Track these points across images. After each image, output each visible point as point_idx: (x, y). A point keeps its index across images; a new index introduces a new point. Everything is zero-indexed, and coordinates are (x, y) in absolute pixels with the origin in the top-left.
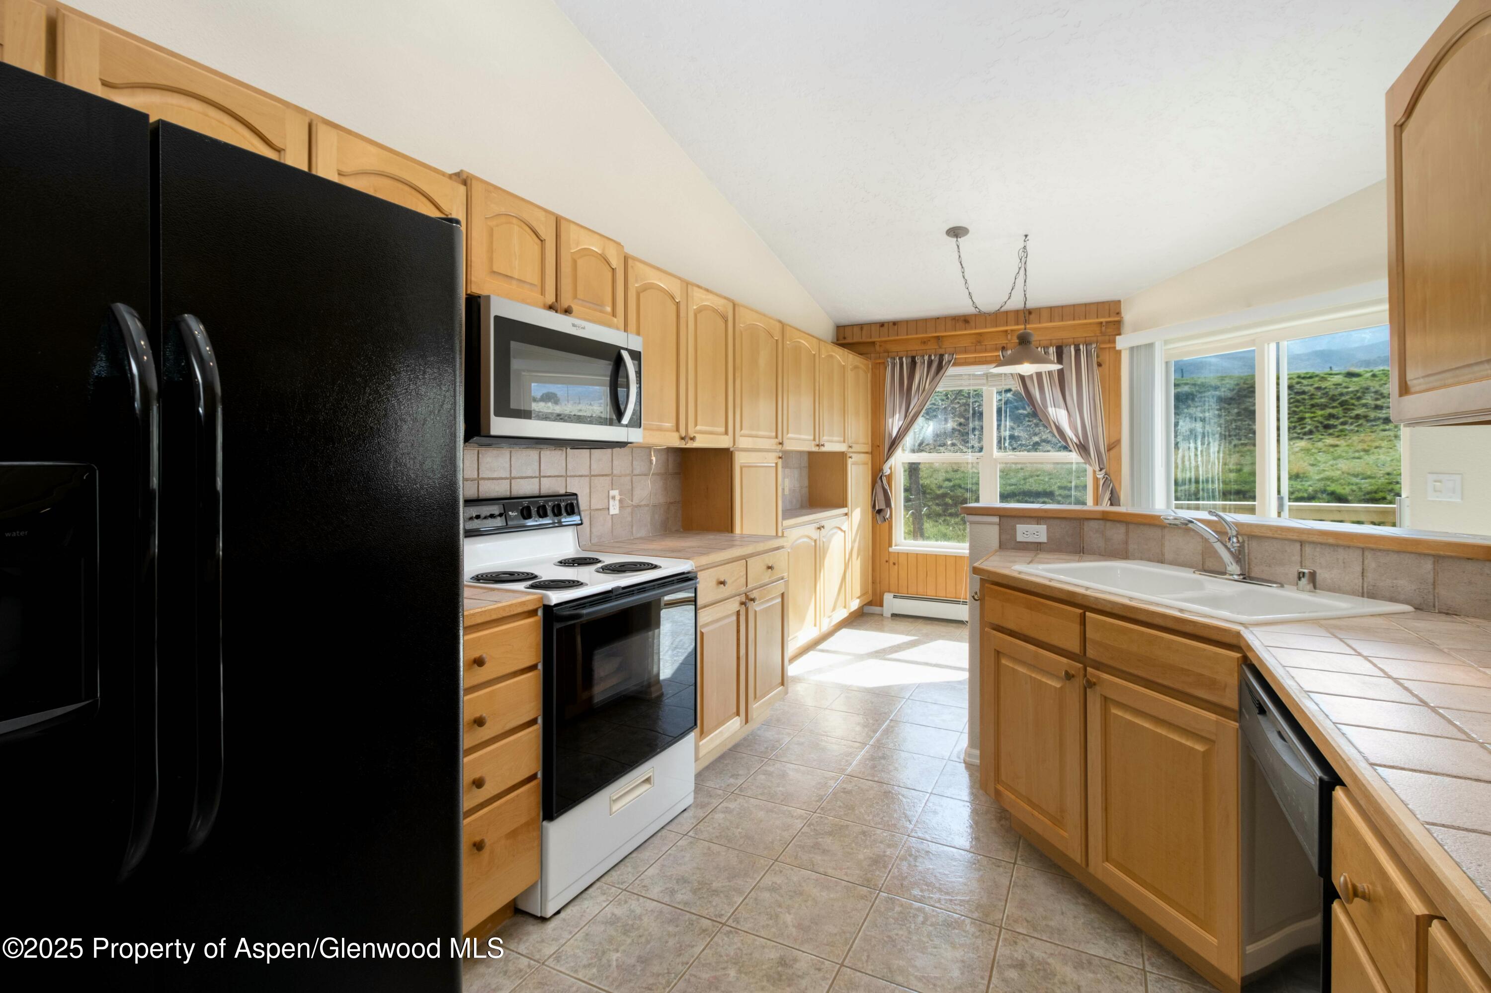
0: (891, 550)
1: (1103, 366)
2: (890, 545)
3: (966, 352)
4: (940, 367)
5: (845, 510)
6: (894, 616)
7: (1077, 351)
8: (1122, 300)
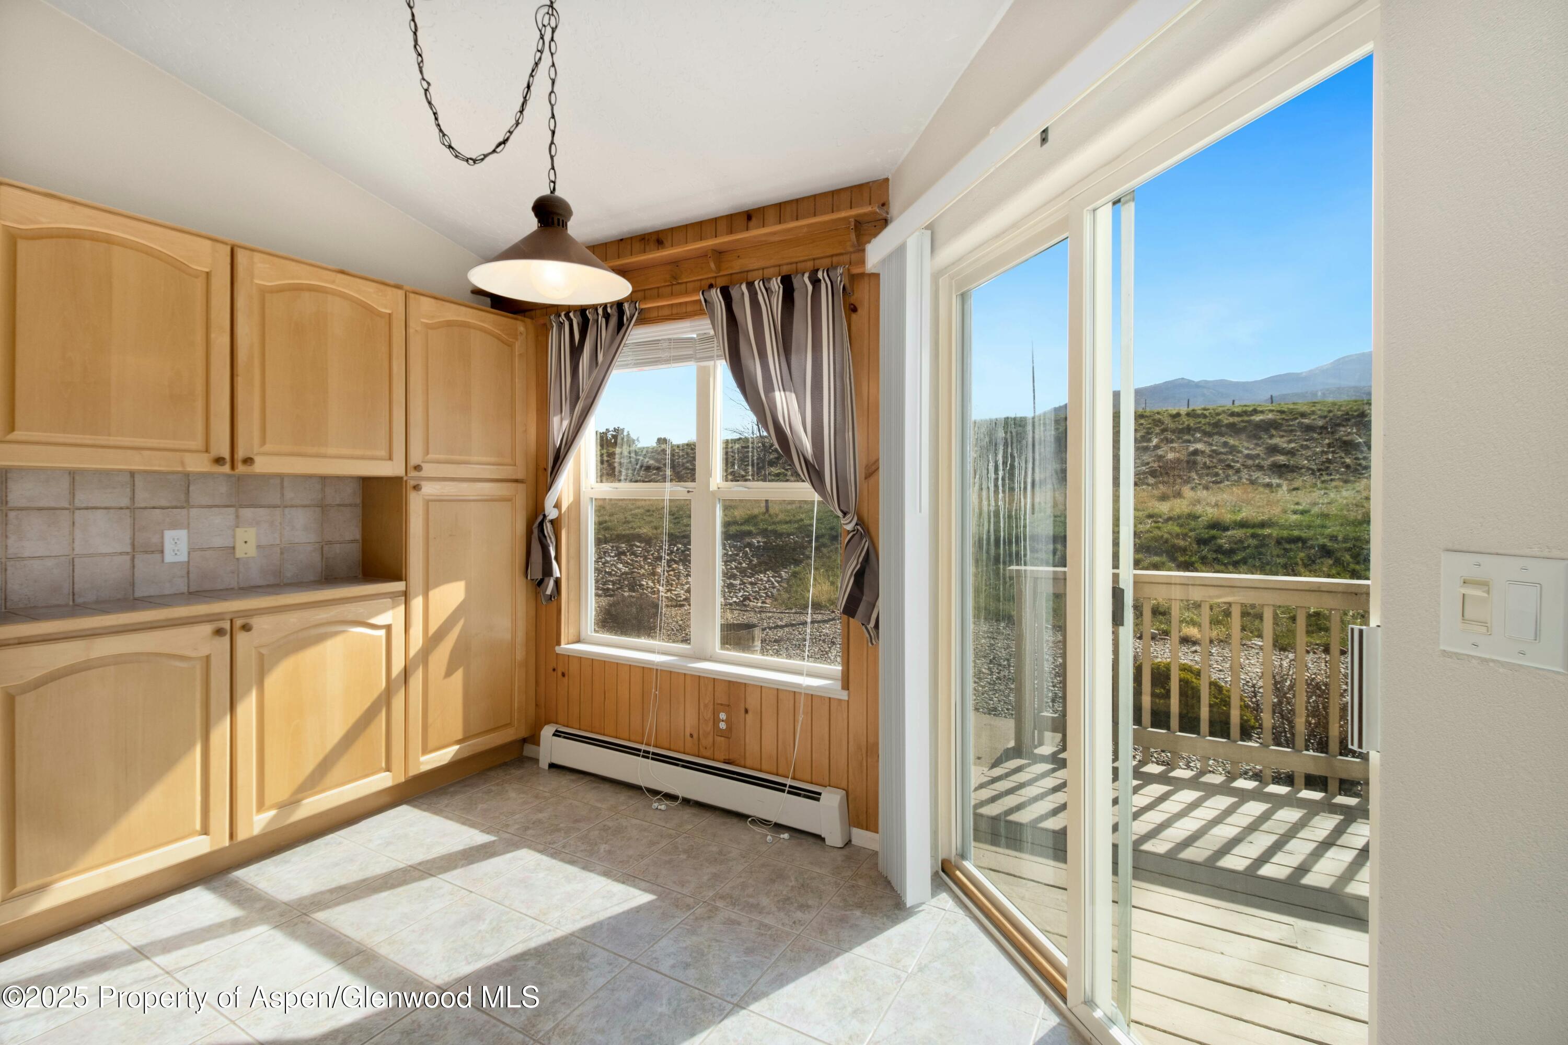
0: (557, 648)
1: (860, 311)
2: (558, 643)
3: (659, 296)
4: (620, 325)
5: (399, 586)
6: (552, 766)
7: (816, 282)
8: (890, 177)
